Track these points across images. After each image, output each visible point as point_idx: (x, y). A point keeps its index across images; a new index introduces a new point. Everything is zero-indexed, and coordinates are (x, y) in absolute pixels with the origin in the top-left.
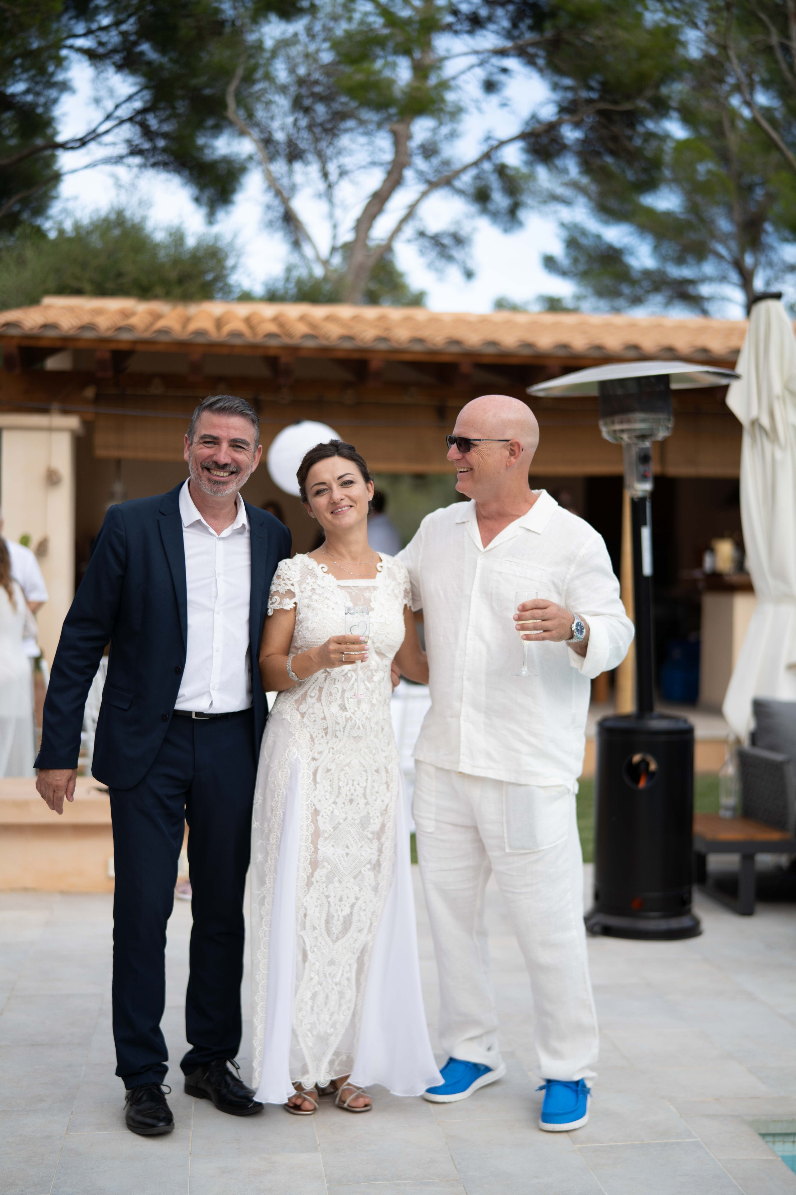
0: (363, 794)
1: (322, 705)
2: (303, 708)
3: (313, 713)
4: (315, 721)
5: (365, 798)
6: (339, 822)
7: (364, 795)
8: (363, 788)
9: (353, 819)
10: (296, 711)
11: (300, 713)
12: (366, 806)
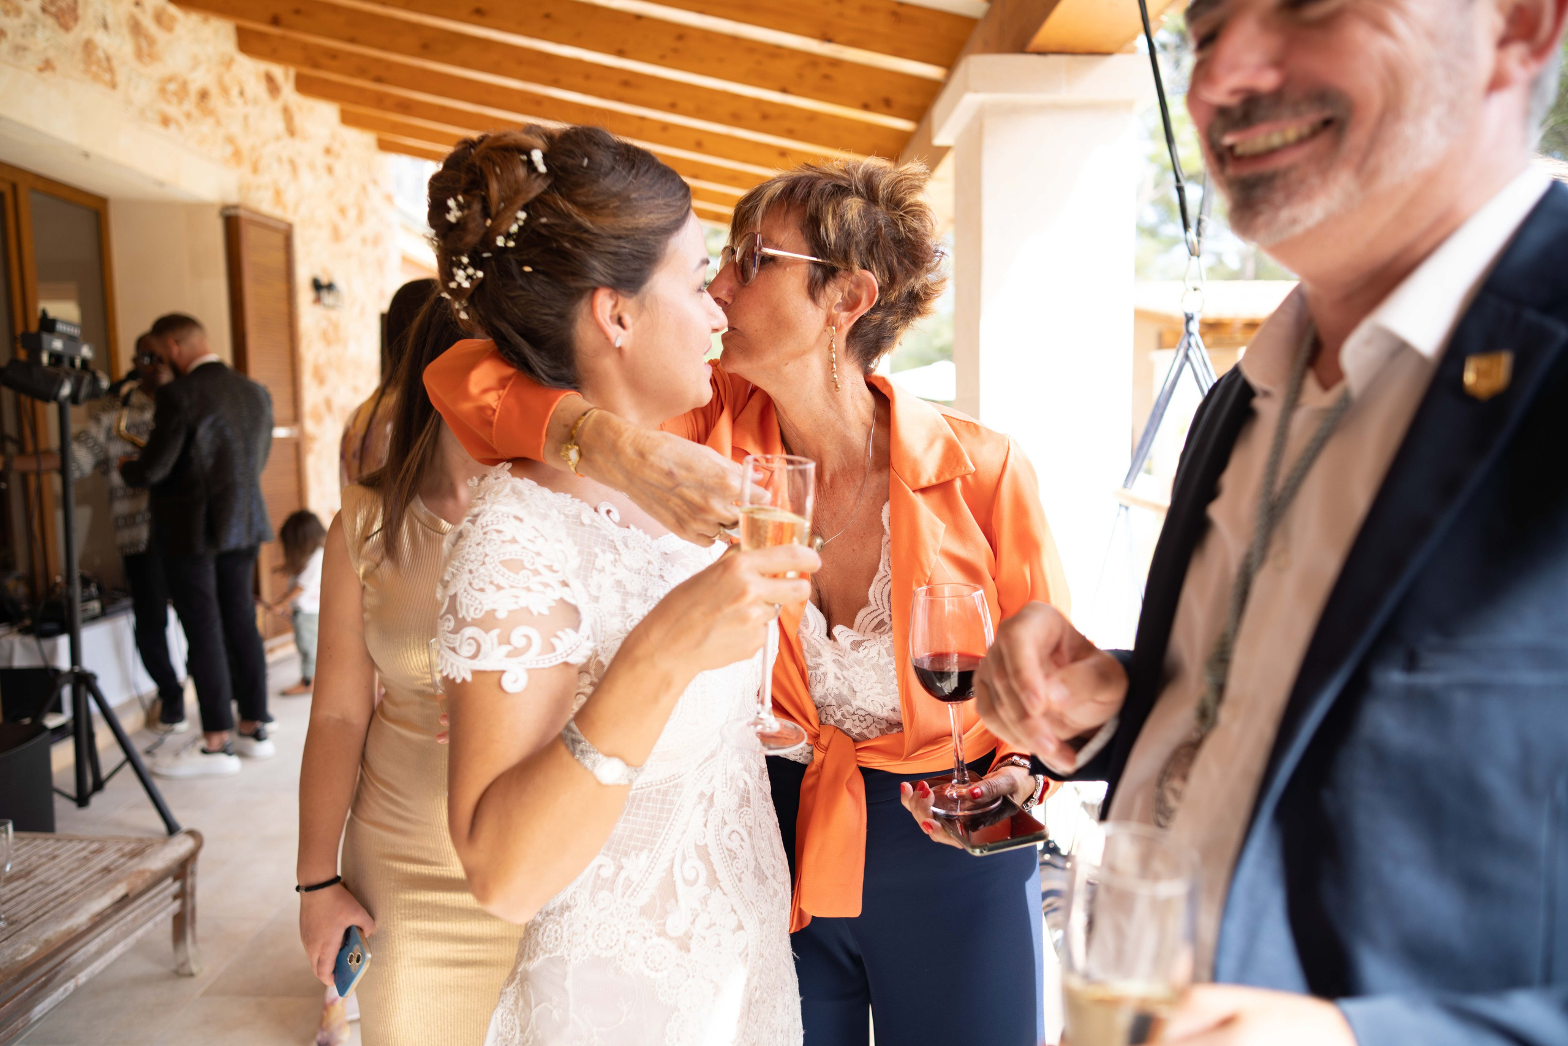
1: (724, 894)
2: (677, 923)
3: (712, 925)
4: (719, 945)
10: (656, 939)
11: (671, 939)
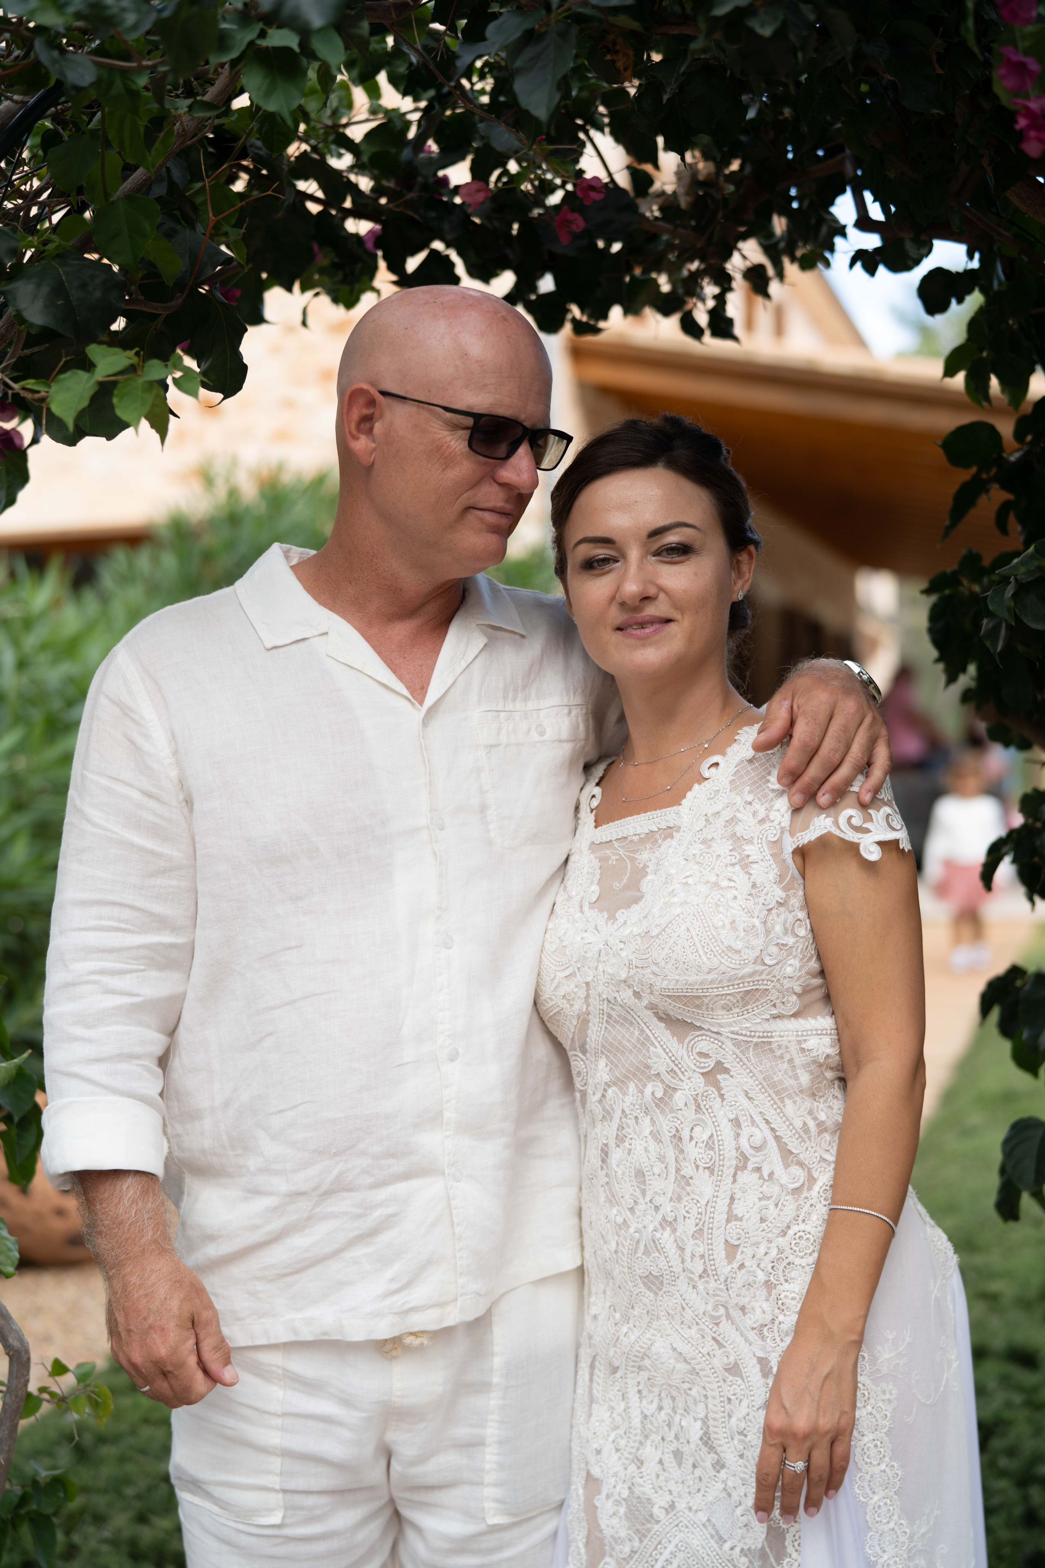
0: (701, 1439)
5: (712, 1449)
6: (651, 1516)
7: (706, 1440)
8: (699, 1424)
9: (690, 1509)
12: (718, 1472)
